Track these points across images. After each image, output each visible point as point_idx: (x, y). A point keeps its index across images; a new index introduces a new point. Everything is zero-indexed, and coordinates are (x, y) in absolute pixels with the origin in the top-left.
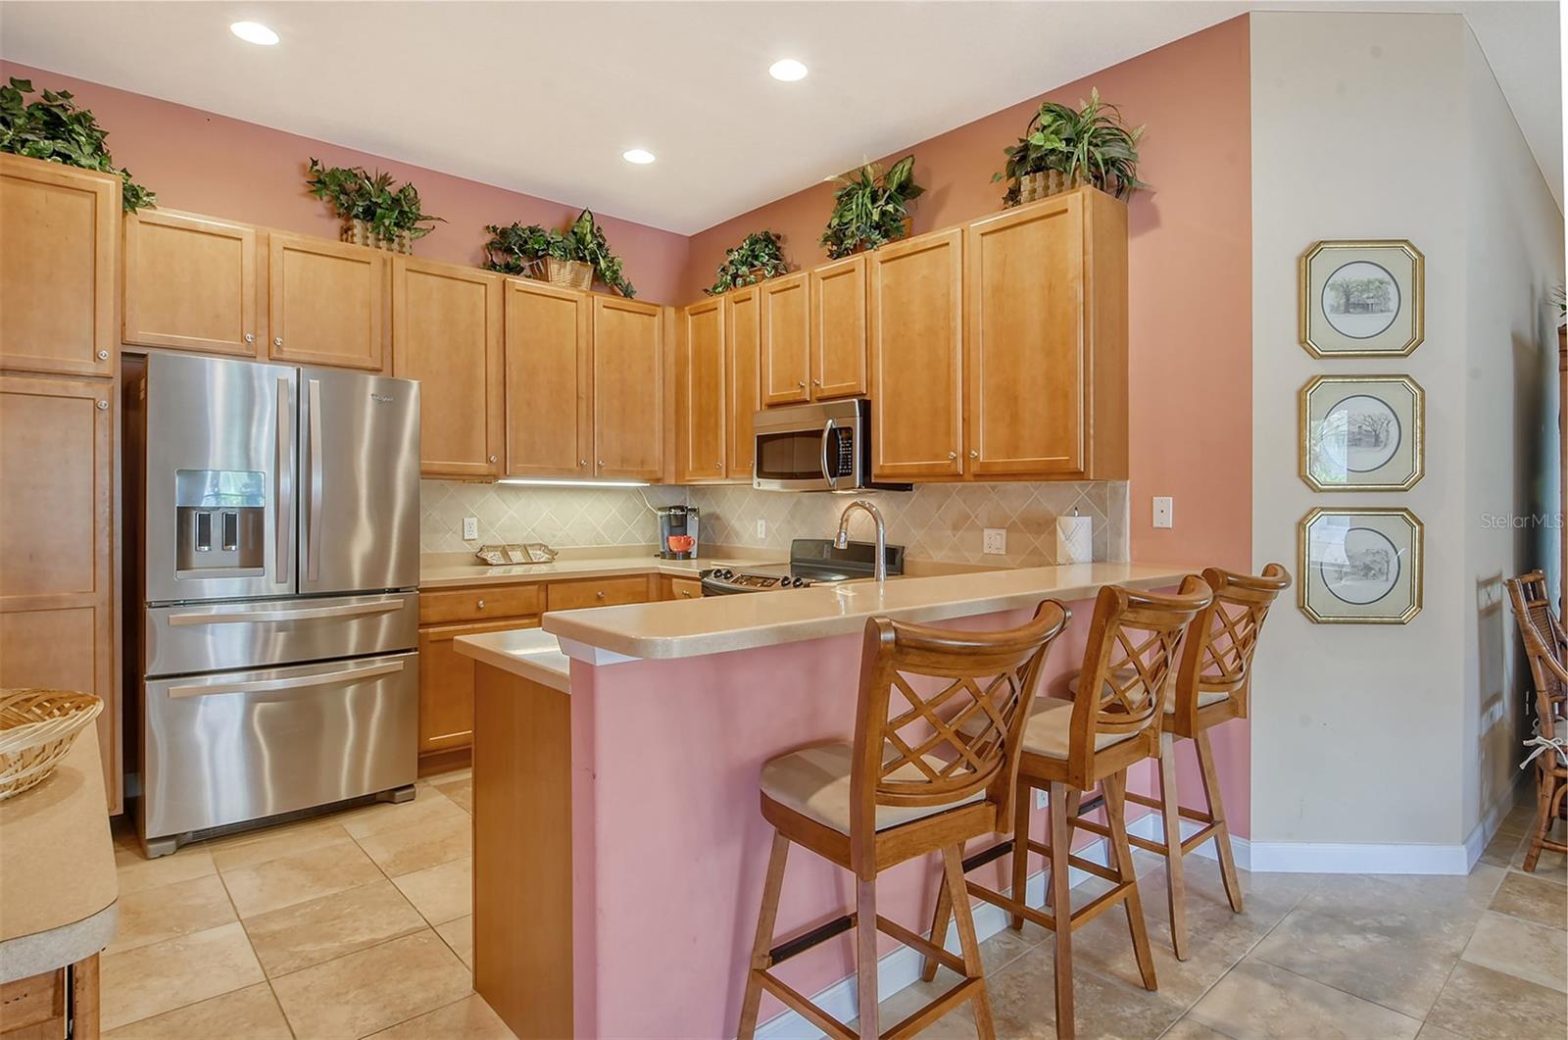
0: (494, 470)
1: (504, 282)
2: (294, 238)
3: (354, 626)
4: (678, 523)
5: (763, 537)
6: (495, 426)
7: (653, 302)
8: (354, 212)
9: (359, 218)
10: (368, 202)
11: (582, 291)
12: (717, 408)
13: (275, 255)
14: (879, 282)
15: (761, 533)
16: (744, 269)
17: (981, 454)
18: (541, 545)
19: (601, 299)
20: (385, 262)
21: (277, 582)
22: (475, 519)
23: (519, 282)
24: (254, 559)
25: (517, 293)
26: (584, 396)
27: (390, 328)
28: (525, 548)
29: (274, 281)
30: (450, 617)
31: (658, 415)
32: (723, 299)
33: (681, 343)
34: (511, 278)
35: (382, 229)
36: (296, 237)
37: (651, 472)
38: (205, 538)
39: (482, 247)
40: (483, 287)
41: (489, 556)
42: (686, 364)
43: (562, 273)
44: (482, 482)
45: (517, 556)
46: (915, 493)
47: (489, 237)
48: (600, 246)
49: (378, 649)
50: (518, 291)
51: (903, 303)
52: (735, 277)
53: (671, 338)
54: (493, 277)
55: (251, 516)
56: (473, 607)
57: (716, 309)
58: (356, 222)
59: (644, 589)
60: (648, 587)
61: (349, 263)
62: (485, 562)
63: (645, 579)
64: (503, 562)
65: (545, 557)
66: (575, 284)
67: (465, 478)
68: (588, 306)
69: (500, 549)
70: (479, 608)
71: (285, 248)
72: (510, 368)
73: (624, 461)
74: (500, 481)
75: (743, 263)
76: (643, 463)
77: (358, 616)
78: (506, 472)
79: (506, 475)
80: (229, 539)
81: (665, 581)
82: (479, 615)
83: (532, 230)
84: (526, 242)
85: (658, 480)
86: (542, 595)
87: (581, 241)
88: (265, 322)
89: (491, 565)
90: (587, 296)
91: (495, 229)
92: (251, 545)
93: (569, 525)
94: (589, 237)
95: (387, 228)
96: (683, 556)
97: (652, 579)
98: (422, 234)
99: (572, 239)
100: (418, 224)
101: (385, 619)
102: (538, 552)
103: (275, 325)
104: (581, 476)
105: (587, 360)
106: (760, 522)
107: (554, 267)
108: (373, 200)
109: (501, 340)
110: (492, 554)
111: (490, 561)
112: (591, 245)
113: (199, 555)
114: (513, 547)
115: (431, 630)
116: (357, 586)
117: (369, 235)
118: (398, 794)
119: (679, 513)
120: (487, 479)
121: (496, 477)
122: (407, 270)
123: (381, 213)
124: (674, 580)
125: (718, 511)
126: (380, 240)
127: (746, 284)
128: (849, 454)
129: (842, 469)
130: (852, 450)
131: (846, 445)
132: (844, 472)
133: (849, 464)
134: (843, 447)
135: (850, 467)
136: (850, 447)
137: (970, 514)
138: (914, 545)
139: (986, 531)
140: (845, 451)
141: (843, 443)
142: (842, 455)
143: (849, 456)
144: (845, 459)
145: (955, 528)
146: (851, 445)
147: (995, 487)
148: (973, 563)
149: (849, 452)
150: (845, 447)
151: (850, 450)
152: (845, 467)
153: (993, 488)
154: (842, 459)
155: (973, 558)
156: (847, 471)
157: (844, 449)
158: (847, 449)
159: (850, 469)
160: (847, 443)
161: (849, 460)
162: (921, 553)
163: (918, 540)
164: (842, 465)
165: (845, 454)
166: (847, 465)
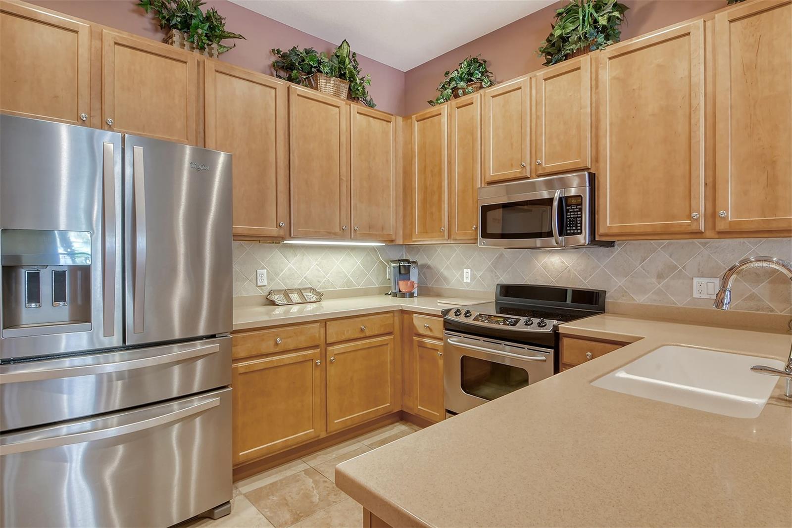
0: (282, 233)
1: (288, 88)
2: (124, 36)
3: (176, 370)
4: (403, 271)
5: (469, 281)
6: (283, 198)
7: (390, 113)
8: (174, 22)
9: (178, 29)
10: (184, 14)
11: (342, 100)
12: (440, 187)
13: (106, 48)
14: (607, 75)
15: (467, 279)
16: (462, 84)
17: (729, 214)
18: (311, 289)
19: (355, 107)
20: (198, 63)
21: (104, 336)
22: (266, 270)
23: (300, 89)
24: (82, 315)
25: (298, 97)
26: (345, 179)
27: (203, 118)
28: (300, 291)
29: (106, 71)
30: (254, 353)
31: (392, 193)
32: (446, 106)
33: (409, 142)
34: (293, 86)
35: (196, 37)
36: (125, 35)
37: (389, 235)
38: (34, 296)
39: (269, 66)
40: (274, 90)
41: (276, 298)
42: (412, 158)
43: (328, 86)
44: (273, 243)
45: (295, 297)
46: (617, 249)
47: (274, 59)
48: (355, 68)
49: (195, 390)
50: (298, 95)
51: (634, 90)
52: (455, 89)
53: (401, 139)
54: (281, 84)
55: (79, 273)
56: (272, 343)
57: (441, 114)
58: (175, 31)
59: (392, 322)
60: (394, 320)
61: (169, 61)
62: (273, 303)
63: (392, 314)
64: (286, 302)
65: (314, 297)
66: (337, 94)
67: (261, 239)
68: (346, 111)
69: (283, 292)
70: (276, 344)
71: (116, 43)
72: (293, 156)
73: (370, 227)
74: (285, 242)
75: (461, 79)
76: (383, 229)
77: (178, 362)
78: (290, 235)
79: (291, 237)
80: (59, 296)
81: (406, 316)
82: (277, 350)
83: (307, 52)
84: (303, 60)
85: (392, 241)
86: (322, 331)
87: (342, 62)
88: (98, 106)
89: (278, 305)
90: (346, 104)
91: (279, 51)
92: (79, 302)
93: (329, 274)
94: (347, 60)
95: (199, 36)
96: (409, 295)
97: (396, 314)
98: (226, 49)
99: (336, 61)
100: (224, 42)
101: (199, 364)
102: (309, 294)
103: (106, 107)
104: (343, 238)
105: (346, 151)
106: (465, 270)
107: (322, 81)
108: (189, 13)
109: (287, 133)
110: (278, 296)
111: (277, 302)
112: (349, 66)
113: (28, 313)
114: (292, 291)
115: (240, 364)
116: (177, 335)
117: (185, 43)
118: (216, 511)
119: (406, 264)
120: (276, 240)
121: (283, 239)
122: (216, 71)
123: (195, 24)
124: (415, 315)
125: (429, 263)
126: (194, 48)
127: (464, 94)
128: (579, 217)
129: (570, 230)
130: (581, 214)
131: (575, 210)
132: (572, 231)
133: (579, 225)
134: (572, 212)
135: (579, 228)
136: (579, 212)
137: (676, 266)
138: (616, 290)
139: (696, 280)
140: (574, 215)
141: (571, 209)
142: (569, 218)
143: (578, 219)
144: (574, 221)
145: (660, 276)
146: (581, 210)
147: (706, 243)
148: (680, 306)
149: (578, 216)
150: (574, 212)
151: (579, 214)
152: (574, 228)
153: (704, 244)
154: (570, 221)
155: (679, 301)
156: (576, 231)
157: (573, 213)
158: (576, 213)
159: (579, 229)
160: (576, 208)
161: (579, 222)
162: (623, 296)
163: (620, 286)
164: (570, 227)
165: (574, 218)
166: (576, 226)
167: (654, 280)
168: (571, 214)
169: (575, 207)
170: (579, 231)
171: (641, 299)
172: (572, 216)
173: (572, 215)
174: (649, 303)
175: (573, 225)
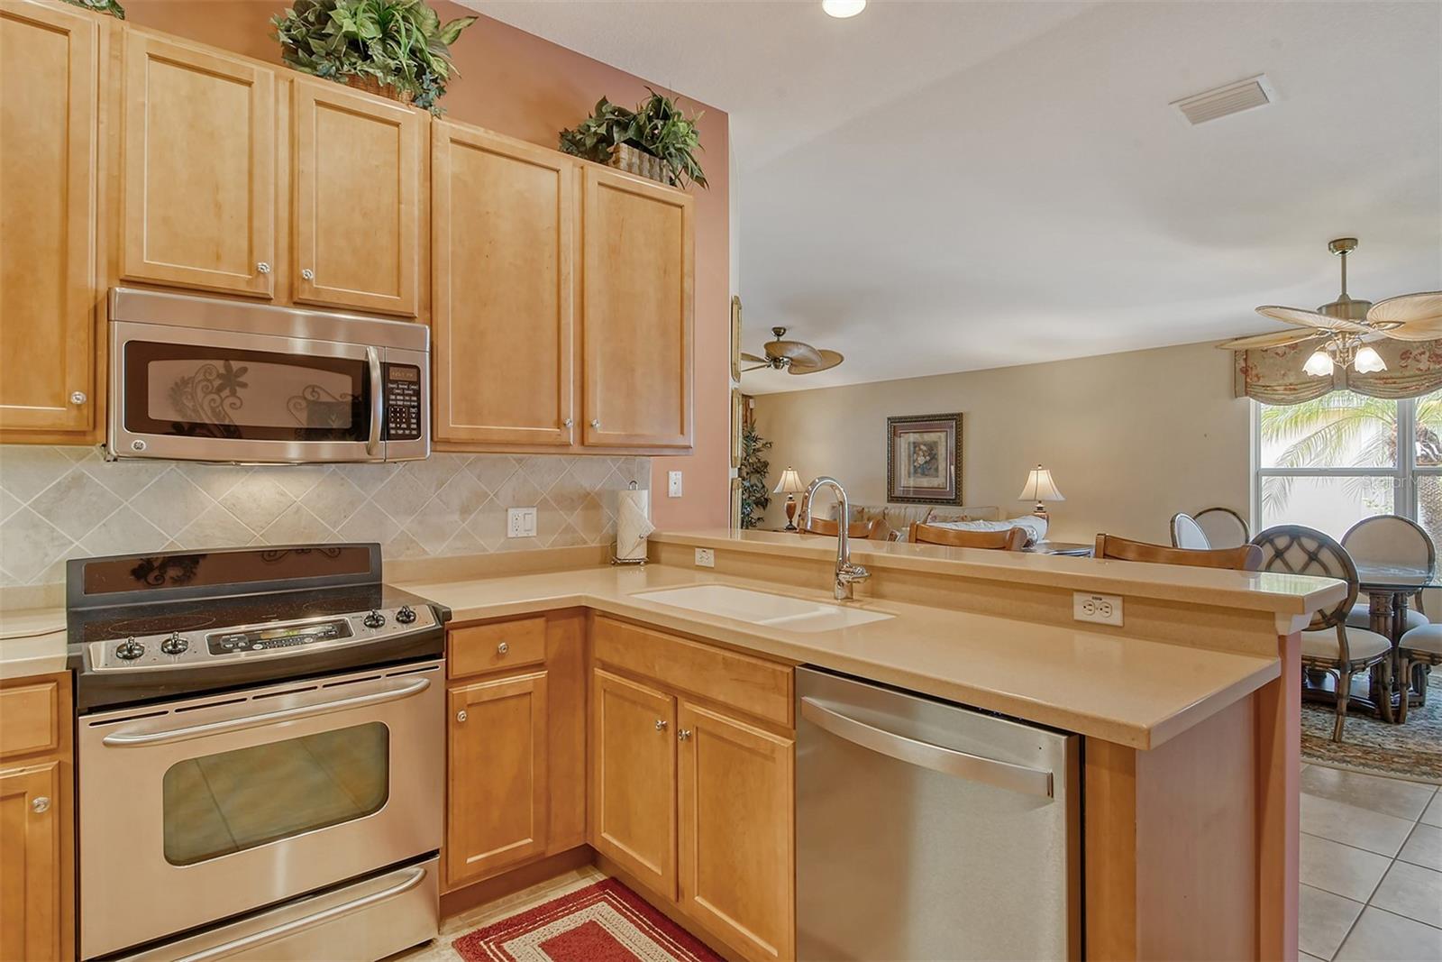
14: (448, 166)
17: (599, 424)
51: (487, 213)
128: (414, 407)
129: (396, 428)
130: (419, 399)
131: (406, 392)
132: (400, 432)
133: (414, 421)
134: (399, 394)
135: (415, 426)
136: (413, 395)
137: (486, 493)
138: (395, 539)
139: (511, 511)
140: (403, 400)
141: (398, 388)
142: (393, 406)
143: (413, 410)
144: (404, 412)
145: (465, 511)
146: (418, 393)
147: (521, 460)
148: (492, 552)
149: (413, 404)
150: (403, 395)
151: (414, 401)
152: (404, 426)
153: (519, 461)
154: (395, 412)
155: (491, 546)
156: (407, 432)
157: (402, 398)
158: (407, 398)
159: (414, 429)
160: (408, 389)
161: (414, 415)
162: (408, 549)
163: (402, 532)
164: (397, 423)
165: (404, 406)
166: (409, 424)
167: (456, 517)
168: (398, 397)
169: (406, 387)
170: (414, 432)
171: (438, 550)
172: (399, 403)
173: (399, 400)
174: (449, 555)
175: (401, 420)
